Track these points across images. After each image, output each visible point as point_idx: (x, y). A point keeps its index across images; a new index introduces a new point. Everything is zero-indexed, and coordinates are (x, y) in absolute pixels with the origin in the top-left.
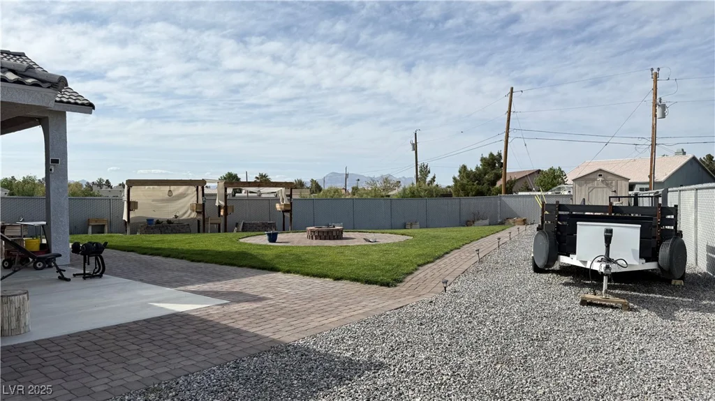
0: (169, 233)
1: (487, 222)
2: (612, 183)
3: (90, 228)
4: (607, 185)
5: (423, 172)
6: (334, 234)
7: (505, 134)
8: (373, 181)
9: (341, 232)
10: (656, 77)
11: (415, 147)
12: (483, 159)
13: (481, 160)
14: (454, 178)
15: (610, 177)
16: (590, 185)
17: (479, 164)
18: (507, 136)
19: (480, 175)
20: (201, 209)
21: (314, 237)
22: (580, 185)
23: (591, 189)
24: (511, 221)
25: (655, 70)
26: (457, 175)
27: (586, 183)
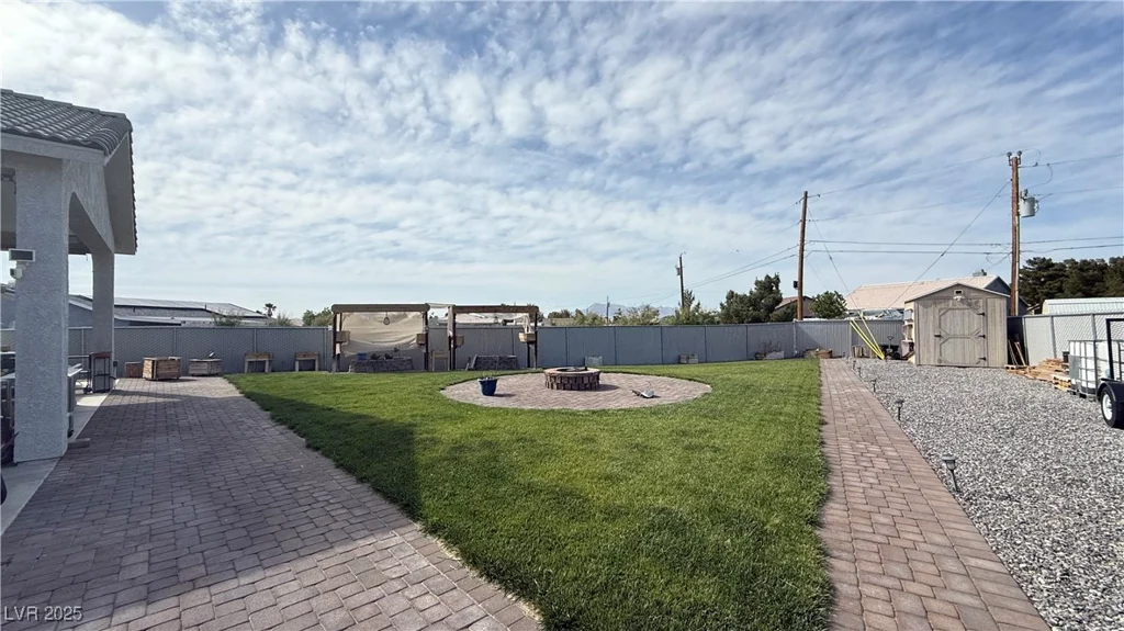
0: (384, 371)
1: (781, 354)
2: (977, 302)
3: (297, 364)
4: (970, 305)
5: (687, 298)
6: (586, 381)
7: (798, 248)
8: (635, 311)
9: (596, 376)
10: (1016, 164)
11: (680, 271)
12: (757, 283)
13: (756, 284)
14: (722, 305)
15: (973, 294)
16: (943, 305)
17: (753, 288)
18: (802, 250)
19: (755, 300)
20: (424, 339)
21: (555, 386)
22: (925, 307)
23: (942, 312)
24: (812, 353)
25: (1014, 155)
26: (724, 301)
27: (935, 303)
